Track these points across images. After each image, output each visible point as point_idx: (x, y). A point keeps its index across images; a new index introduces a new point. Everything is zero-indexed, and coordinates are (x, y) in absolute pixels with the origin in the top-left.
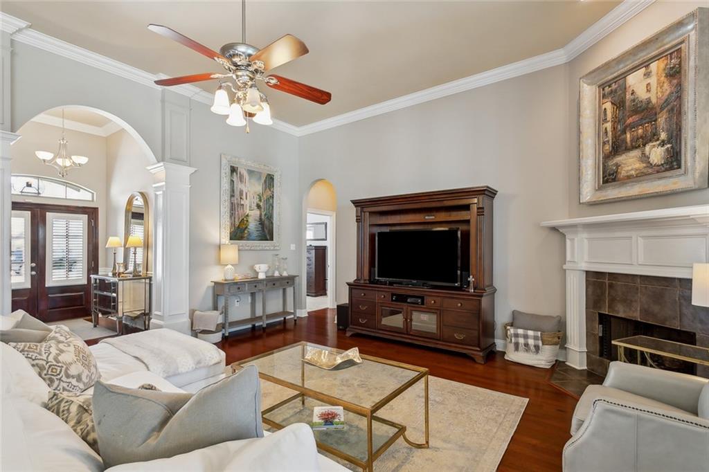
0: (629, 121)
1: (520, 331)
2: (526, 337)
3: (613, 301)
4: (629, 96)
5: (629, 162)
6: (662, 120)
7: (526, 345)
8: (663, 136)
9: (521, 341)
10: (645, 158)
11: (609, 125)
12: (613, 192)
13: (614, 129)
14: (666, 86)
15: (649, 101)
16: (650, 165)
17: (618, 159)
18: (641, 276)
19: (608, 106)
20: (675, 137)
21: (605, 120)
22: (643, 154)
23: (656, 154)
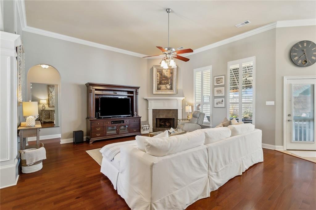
0: (163, 79)
1: (145, 126)
2: (146, 127)
3: (159, 115)
4: (163, 74)
5: (163, 87)
6: (169, 81)
7: (146, 129)
8: (170, 84)
9: (145, 128)
10: (166, 87)
11: (159, 78)
12: (160, 92)
13: (160, 79)
14: (170, 75)
15: (167, 76)
16: (167, 89)
17: (161, 86)
18: (165, 109)
19: (159, 74)
20: (172, 84)
21: (158, 77)
22: (166, 86)
23: (169, 87)
